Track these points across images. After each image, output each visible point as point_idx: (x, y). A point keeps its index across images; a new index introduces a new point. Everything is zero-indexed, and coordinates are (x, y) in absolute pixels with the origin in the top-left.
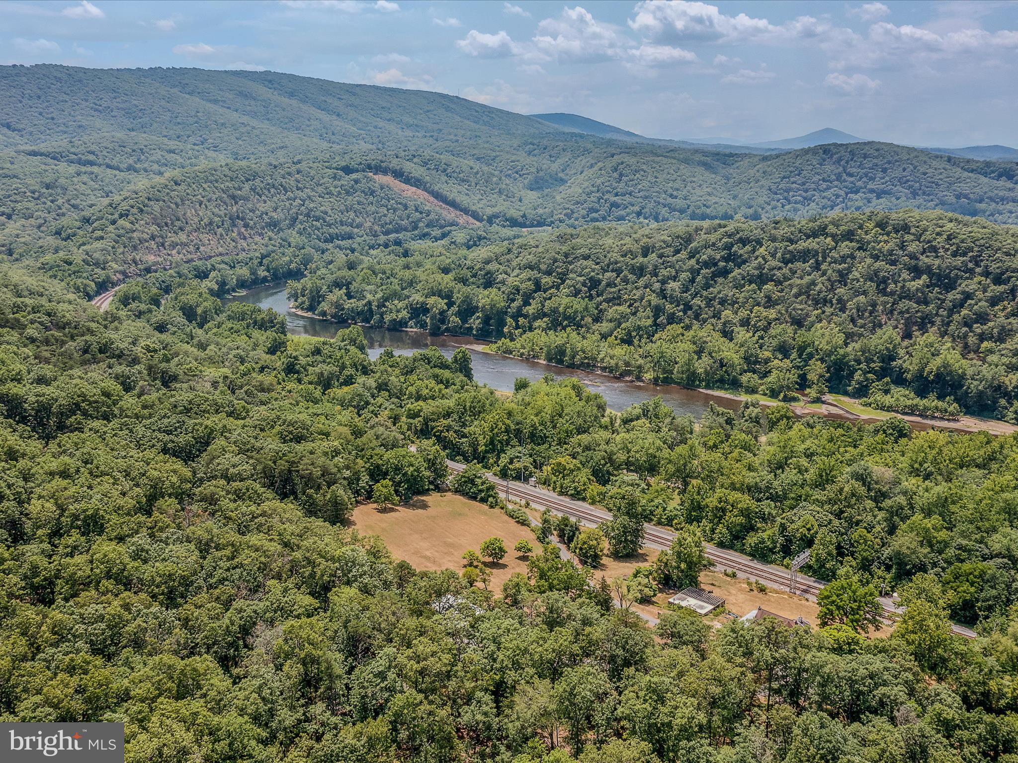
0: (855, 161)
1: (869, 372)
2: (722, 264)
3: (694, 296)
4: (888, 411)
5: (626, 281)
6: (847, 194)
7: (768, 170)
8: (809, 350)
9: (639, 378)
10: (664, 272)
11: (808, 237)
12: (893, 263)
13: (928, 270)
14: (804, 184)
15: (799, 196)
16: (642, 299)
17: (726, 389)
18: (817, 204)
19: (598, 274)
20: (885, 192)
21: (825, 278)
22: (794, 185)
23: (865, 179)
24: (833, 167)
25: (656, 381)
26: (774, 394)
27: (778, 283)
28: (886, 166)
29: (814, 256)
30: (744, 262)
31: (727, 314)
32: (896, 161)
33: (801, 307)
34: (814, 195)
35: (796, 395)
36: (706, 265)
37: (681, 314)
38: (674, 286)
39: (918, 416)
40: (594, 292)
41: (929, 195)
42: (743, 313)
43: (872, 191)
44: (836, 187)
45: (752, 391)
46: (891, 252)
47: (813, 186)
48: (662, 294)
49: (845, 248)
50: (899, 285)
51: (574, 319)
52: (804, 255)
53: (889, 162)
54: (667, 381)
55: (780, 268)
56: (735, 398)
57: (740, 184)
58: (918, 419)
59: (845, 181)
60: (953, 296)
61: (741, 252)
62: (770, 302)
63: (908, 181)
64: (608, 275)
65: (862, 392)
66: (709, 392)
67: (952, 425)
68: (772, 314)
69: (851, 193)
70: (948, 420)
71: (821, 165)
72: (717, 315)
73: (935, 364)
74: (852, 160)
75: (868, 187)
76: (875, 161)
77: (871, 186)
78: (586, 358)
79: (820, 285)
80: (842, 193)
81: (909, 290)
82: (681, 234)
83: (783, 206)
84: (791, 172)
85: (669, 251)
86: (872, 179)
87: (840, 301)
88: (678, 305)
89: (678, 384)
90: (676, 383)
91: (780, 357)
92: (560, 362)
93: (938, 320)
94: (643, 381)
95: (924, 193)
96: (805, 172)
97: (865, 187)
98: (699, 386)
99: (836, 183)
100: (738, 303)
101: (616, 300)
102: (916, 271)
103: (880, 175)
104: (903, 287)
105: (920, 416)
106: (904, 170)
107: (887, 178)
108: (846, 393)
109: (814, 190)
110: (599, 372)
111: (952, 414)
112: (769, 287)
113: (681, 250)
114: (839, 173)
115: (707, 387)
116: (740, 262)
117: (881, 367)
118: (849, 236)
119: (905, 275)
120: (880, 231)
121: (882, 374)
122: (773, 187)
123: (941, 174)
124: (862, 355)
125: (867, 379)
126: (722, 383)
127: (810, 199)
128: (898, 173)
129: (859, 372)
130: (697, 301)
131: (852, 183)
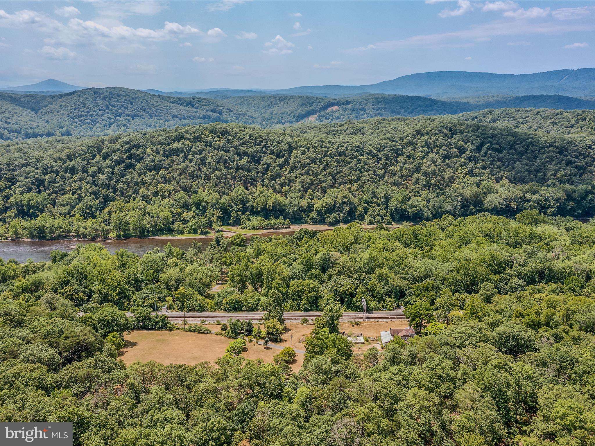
0: (114, 98)
1: (238, 211)
2: (128, 161)
3: (117, 182)
4: (257, 229)
5: (63, 178)
6: (115, 117)
7: (63, 104)
8: (203, 204)
9: (106, 238)
10: (91, 170)
11: (174, 141)
12: (228, 151)
13: (246, 154)
14: (88, 112)
15: (89, 119)
16: (81, 188)
17: (165, 234)
18: (100, 124)
19: (41, 176)
20: (135, 115)
21: (193, 163)
22: (83, 113)
23: (122, 108)
24: (102, 102)
25: (119, 238)
26: (195, 232)
27: (167, 169)
28: (132, 100)
29: (182, 152)
30: (142, 158)
31: (142, 190)
32: (136, 98)
33: (185, 181)
34: (97, 119)
35: (207, 230)
36: (118, 162)
37: (112, 194)
38: (101, 177)
39: (271, 228)
40: (41, 188)
41: (158, 116)
42: (152, 189)
43: (128, 115)
44: (108, 113)
45: (181, 232)
46: (224, 146)
47: (94, 113)
48: (94, 183)
49: (199, 145)
50: (235, 163)
51: (38, 207)
52: (176, 152)
53: (133, 99)
54: (127, 236)
55: (164, 160)
56: (175, 238)
57: (46, 113)
58: (273, 230)
59: (111, 110)
60: (261, 166)
61: (138, 152)
62: (166, 181)
63: (146, 109)
64: (48, 176)
65: (237, 222)
66: (157, 237)
67: (288, 230)
68: (170, 187)
69: (118, 116)
70: (286, 228)
71: (95, 100)
72: (136, 192)
73: (270, 202)
74: (112, 97)
75: (126, 113)
76: (125, 98)
77: (127, 112)
78: (63, 232)
79: (192, 168)
80: (112, 117)
81: (241, 165)
82: (93, 145)
83: (81, 126)
84: (79, 105)
85: (88, 156)
86: (126, 108)
87: (206, 175)
88: (109, 189)
89: (135, 236)
90: (133, 236)
91: (186, 210)
92: (44, 237)
93: (258, 179)
94: (110, 239)
95: (155, 116)
96: (87, 105)
97: (124, 113)
98: (148, 235)
99: (107, 111)
100: (147, 183)
101: (62, 191)
102: (241, 155)
103: (130, 106)
104: (237, 164)
105: (273, 228)
106: (142, 103)
107: (134, 107)
108: (229, 224)
109: (96, 116)
110: (75, 239)
111: (288, 225)
112: (162, 171)
113: (96, 155)
114: (107, 105)
115: (154, 235)
116: (140, 159)
117: (242, 207)
118: (198, 139)
119: (236, 158)
120: (214, 135)
121: (244, 210)
122: (71, 115)
123: (161, 104)
124: (232, 202)
125: (238, 215)
126: (161, 231)
127: (95, 121)
128: (139, 104)
129: (234, 212)
130: (119, 185)
131: (116, 111)
